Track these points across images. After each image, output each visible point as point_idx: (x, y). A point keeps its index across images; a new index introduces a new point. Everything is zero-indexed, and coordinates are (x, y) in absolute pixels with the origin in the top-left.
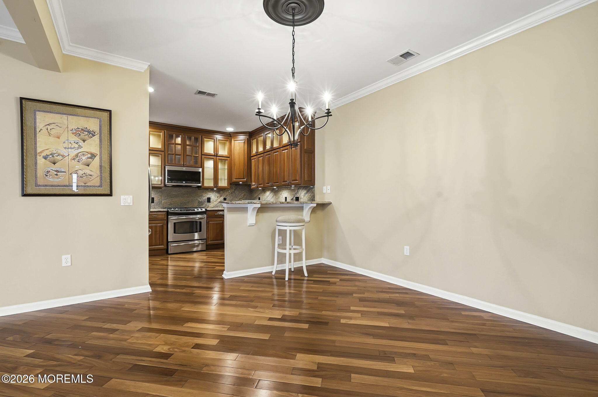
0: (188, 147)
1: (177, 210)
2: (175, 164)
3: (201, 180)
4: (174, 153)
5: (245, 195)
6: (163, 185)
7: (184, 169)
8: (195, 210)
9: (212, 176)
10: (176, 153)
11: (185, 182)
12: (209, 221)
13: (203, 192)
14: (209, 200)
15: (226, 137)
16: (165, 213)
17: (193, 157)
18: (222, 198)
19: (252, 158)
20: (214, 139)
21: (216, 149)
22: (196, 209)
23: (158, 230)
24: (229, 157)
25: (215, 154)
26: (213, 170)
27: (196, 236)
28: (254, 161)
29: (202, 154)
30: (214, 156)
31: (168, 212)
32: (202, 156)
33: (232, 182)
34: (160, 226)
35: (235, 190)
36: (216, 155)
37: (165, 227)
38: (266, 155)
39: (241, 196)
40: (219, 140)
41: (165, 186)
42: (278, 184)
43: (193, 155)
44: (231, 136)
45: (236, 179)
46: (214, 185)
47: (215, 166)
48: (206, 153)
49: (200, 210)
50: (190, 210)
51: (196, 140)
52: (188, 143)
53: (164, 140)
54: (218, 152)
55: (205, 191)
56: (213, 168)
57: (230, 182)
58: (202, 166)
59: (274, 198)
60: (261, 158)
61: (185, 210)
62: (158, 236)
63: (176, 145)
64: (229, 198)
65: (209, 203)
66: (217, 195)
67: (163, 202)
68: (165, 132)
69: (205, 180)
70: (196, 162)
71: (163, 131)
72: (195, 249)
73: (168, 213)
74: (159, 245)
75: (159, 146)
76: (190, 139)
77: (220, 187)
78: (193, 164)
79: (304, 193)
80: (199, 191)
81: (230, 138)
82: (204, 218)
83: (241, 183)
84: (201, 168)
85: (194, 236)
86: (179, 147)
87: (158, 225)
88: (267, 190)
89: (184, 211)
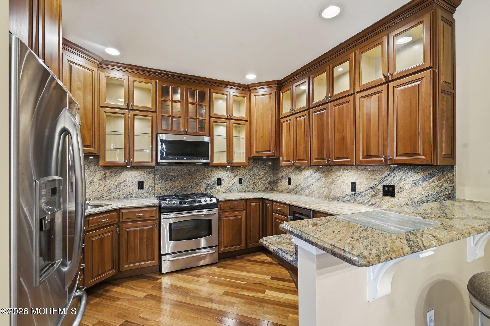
0: (190, 106)
1: (175, 203)
2: (172, 130)
3: (210, 155)
4: (170, 114)
5: (266, 173)
6: (154, 163)
7: (185, 138)
8: (201, 202)
9: (225, 149)
10: (174, 115)
11: (186, 158)
12: (222, 218)
13: (212, 171)
14: (219, 182)
15: (243, 92)
16: (155, 209)
17: (198, 120)
18: (237, 179)
19: (282, 120)
20: (227, 95)
21: (229, 109)
22: (202, 200)
23: (145, 236)
24: (247, 121)
25: (228, 116)
26: (225, 140)
27: (203, 242)
28: (287, 125)
29: (211, 116)
30: (227, 119)
31: (160, 207)
32: (211, 119)
33: (251, 157)
34: (148, 229)
35: (253, 166)
36: (229, 118)
37: (156, 231)
38: (315, 112)
39: (260, 175)
40: (233, 95)
41: (158, 164)
42: (349, 160)
43: (198, 117)
44: (250, 91)
45: (257, 152)
46: (227, 161)
47: (229, 134)
48: (215, 115)
49: (208, 201)
50: (194, 201)
51: (202, 96)
52: (190, 100)
53: (155, 95)
54: (233, 114)
55: (213, 169)
56: (225, 137)
57: (249, 157)
58: (210, 134)
59: (323, 181)
60: (303, 118)
61: (186, 202)
62: (145, 246)
63: (173, 103)
64: (245, 177)
65: (219, 186)
66: (230, 174)
67: (156, 186)
68: (156, 83)
69: (214, 154)
70: (201, 128)
71: (154, 82)
72: (202, 263)
73: (161, 209)
74: (147, 260)
75: (149, 104)
76: (193, 95)
77: (235, 163)
78: (197, 131)
79: (412, 179)
80: (206, 169)
81: (248, 93)
82: (215, 213)
83: (265, 157)
84: (209, 136)
85: (199, 243)
86: (178, 105)
87: (146, 228)
88: (305, 168)
89: (185, 204)
